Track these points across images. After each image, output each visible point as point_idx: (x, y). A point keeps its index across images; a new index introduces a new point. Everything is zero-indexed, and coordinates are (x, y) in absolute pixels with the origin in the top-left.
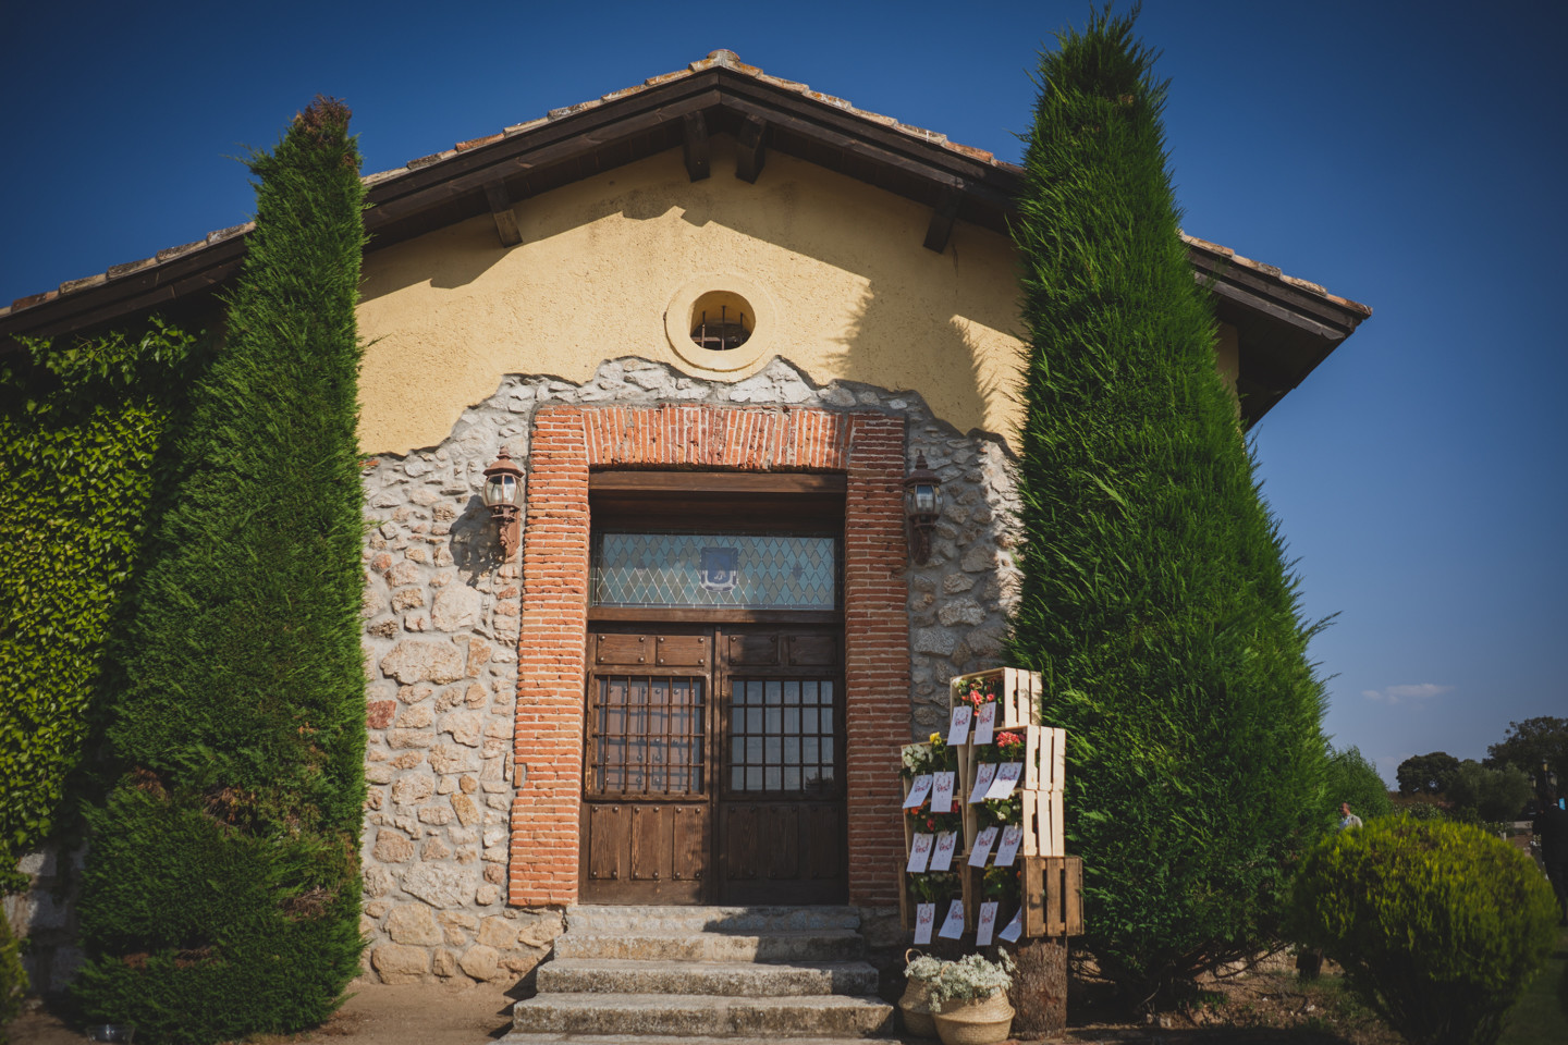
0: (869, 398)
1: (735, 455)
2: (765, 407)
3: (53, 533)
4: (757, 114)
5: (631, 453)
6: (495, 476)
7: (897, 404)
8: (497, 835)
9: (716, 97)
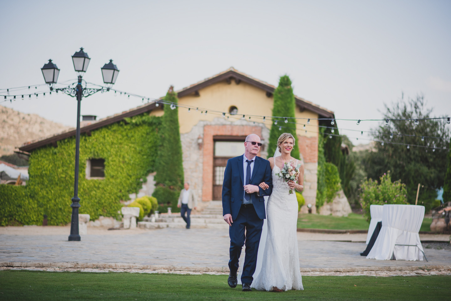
0: (256, 124)
1: (235, 133)
2: (240, 126)
3: (130, 147)
4: (238, 78)
5: (220, 133)
6: (199, 139)
7: (261, 125)
8: (200, 191)
9: (231, 75)
